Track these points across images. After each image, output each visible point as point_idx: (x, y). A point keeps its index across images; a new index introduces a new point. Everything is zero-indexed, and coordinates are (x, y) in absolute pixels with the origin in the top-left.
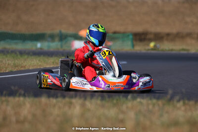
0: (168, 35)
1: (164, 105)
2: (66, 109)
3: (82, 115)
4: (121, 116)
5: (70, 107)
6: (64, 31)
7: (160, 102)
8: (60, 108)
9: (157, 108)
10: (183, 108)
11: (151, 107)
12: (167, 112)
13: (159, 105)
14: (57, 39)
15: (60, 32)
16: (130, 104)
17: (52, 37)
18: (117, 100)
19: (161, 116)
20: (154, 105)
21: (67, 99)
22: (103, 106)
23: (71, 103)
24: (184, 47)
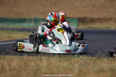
0: (98, 19)
1: (96, 60)
2: (39, 62)
3: (48, 66)
4: (70, 67)
5: (41, 61)
6: (37, 17)
7: (93, 58)
8: (35, 62)
9: (91, 62)
10: (107, 62)
11: (88, 61)
12: (98, 64)
13: (93, 60)
14: (33, 22)
15: (35, 17)
16: (76, 60)
17: (30, 20)
18: (68, 57)
19: (94, 66)
20: (90, 60)
21: (39, 57)
22: (60, 61)
23: (41, 59)
24: (108, 26)
